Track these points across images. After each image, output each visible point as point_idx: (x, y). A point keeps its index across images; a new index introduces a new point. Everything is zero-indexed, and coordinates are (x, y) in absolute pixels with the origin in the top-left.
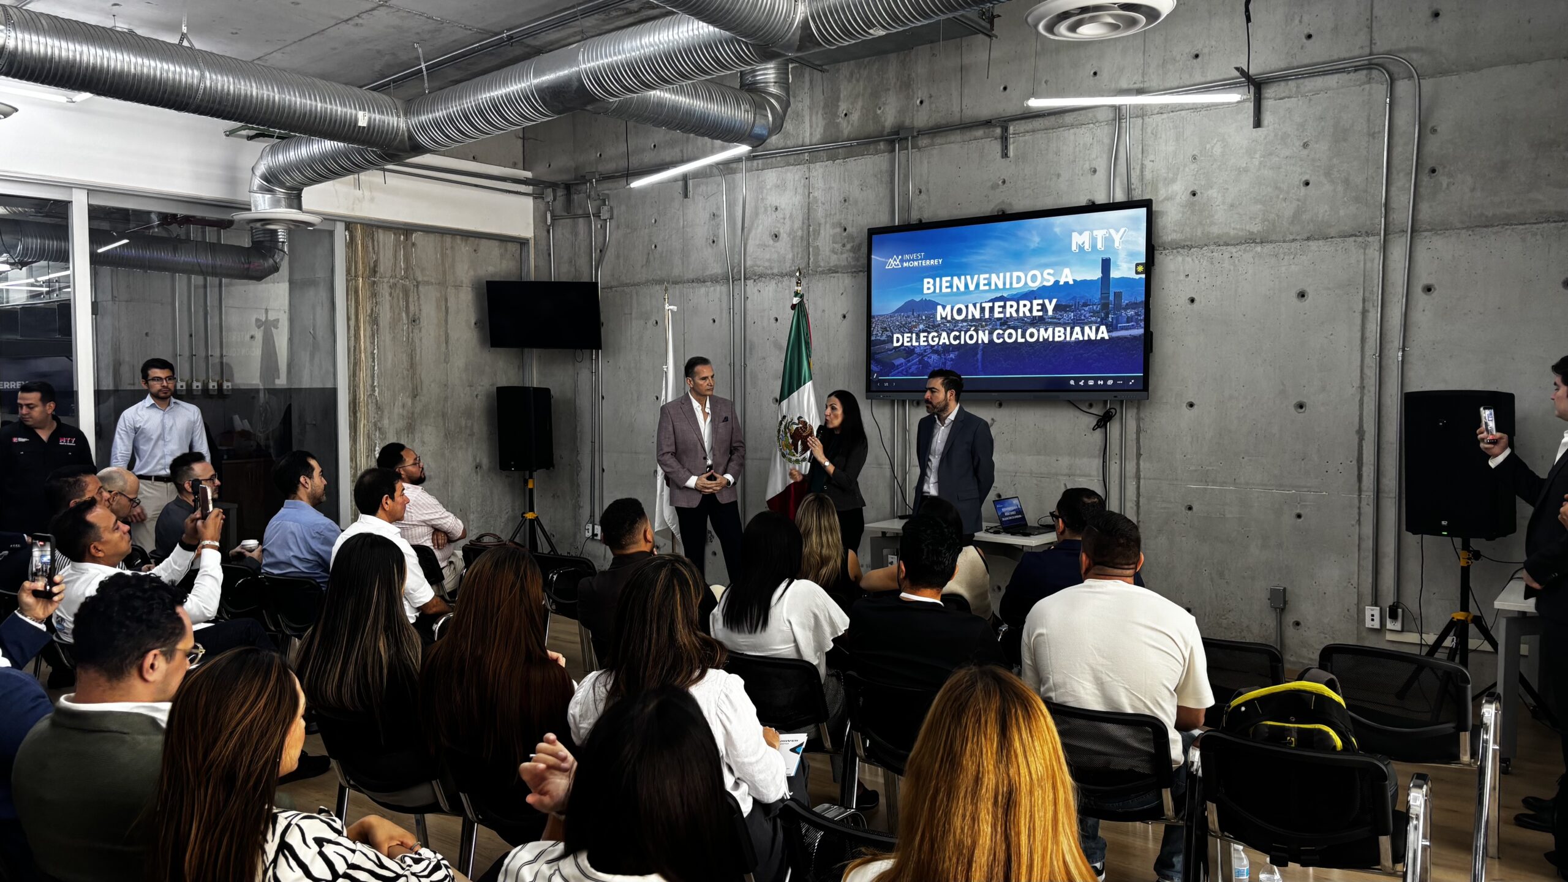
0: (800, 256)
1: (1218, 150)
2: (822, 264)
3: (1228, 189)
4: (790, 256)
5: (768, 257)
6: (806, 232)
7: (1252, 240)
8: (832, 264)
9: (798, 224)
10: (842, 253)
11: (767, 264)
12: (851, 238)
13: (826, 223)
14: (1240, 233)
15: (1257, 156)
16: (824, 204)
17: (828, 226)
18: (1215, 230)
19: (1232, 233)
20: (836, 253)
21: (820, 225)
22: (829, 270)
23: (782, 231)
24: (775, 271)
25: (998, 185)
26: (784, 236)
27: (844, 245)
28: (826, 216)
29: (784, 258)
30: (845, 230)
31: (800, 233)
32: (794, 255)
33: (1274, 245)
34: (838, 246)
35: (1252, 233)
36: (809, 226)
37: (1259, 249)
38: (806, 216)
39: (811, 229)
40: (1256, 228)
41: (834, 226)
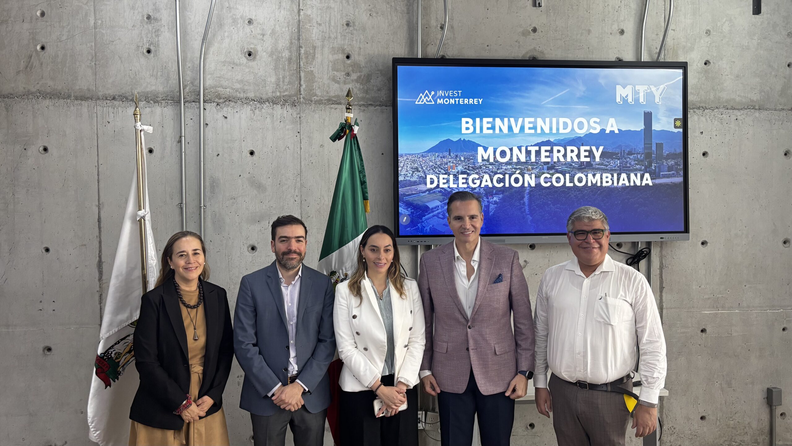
0: (287, 80)
1: (726, 28)
2: (318, 93)
3: (734, 62)
4: (273, 79)
5: (239, 77)
6: (295, 54)
7: (752, 107)
8: (332, 94)
9: (283, 43)
10: (345, 83)
11: (238, 86)
12: (356, 67)
13: (323, 46)
14: (744, 100)
15: (756, 38)
16: (320, 25)
17: (326, 50)
18: (724, 96)
19: (738, 99)
20: (338, 82)
21: (314, 48)
22: (329, 100)
23: (259, 48)
24: (251, 95)
25: (529, 32)
26: (263, 55)
27: (348, 74)
28: (324, 39)
29: (264, 80)
30: (348, 57)
31: (286, 54)
32: (278, 79)
33: (768, 112)
34: (340, 75)
35: (752, 101)
36: (300, 47)
37: (757, 114)
38: (296, 36)
39: (302, 51)
40: (755, 96)
41: (333, 50)
